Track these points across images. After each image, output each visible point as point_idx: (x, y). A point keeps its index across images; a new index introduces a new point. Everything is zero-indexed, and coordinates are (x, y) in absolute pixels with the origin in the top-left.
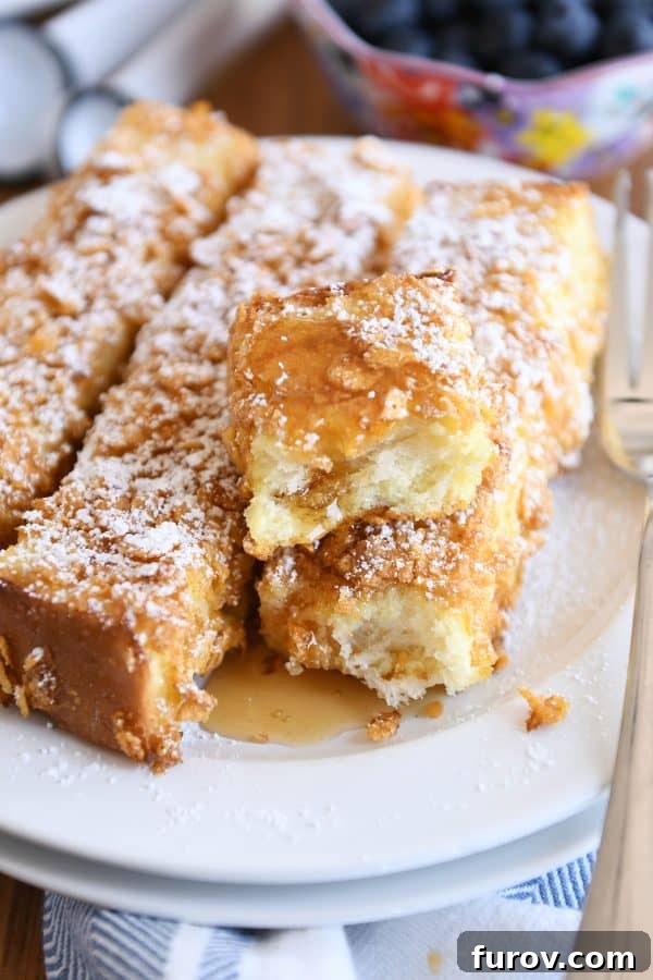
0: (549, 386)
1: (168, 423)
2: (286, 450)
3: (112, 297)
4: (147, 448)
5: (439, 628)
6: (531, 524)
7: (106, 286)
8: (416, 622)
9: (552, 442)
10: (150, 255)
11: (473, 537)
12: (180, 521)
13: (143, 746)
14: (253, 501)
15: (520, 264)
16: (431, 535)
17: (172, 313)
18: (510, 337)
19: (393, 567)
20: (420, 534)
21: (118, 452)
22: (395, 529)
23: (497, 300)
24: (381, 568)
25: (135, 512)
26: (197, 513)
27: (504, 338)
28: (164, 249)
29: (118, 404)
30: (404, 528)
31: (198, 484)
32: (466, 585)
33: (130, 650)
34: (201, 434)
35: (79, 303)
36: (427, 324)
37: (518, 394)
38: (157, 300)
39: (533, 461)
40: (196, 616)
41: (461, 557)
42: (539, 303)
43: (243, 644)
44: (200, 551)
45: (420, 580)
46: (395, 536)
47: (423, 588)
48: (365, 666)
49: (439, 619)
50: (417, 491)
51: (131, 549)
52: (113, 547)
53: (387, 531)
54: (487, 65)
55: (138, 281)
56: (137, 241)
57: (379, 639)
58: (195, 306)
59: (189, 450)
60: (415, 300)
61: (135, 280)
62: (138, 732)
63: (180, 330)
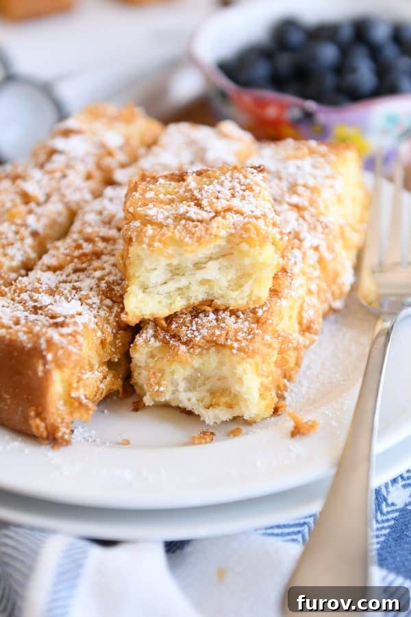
0: (323, 249)
1: (85, 255)
2: (149, 249)
3: (63, 196)
4: (70, 268)
5: (239, 370)
6: (307, 329)
7: (58, 189)
8: (225, 370)
9: (324, 285)
10: (89, 177)
11: (266, 322)
12: (84, 304)
13: (46, 428)
14: (129, 289)
15: (311, 182)
16: (240, 321)
17: (97, 205)
18: (301, 220)
19: (213, 334)
20: (233, 319)
21: (54, 269)
22: (218, 316)
23: (295, 199)
24: (206, 334)
25: (57, 297)
26: (96, 300)
27: (297, 220)
28: (97, 175)
29: (57, 248)
30: (223, 315)
31: (98, 286)
32: (257, 345)
33: (41, 362)
34: (105, 262)
35: (42, 198)
36: (244, 190)
37: (303, 250)
38: (88, 197)
39: (310, 292)
40: (89, 361)
41: (257, 331)
42: (321, 203)
43: (120, 389)
44: (94, 320)
45: (229, 342)
46: (217, 320)
47: (231, 347)
48: (194, 400)
49: (239, 364)
50: (232, 290)
51: (50, 311)
52: (40, 312)
53: (212, 316)
54: (305, 96)
55: (78, 189)
56: (82, 169)
57: (204, 384)
58: (111, 200)
59: (95, 270)
60: (238, 178)
61: (77, 188)
62: (43, 420)
63: (100, 213)
